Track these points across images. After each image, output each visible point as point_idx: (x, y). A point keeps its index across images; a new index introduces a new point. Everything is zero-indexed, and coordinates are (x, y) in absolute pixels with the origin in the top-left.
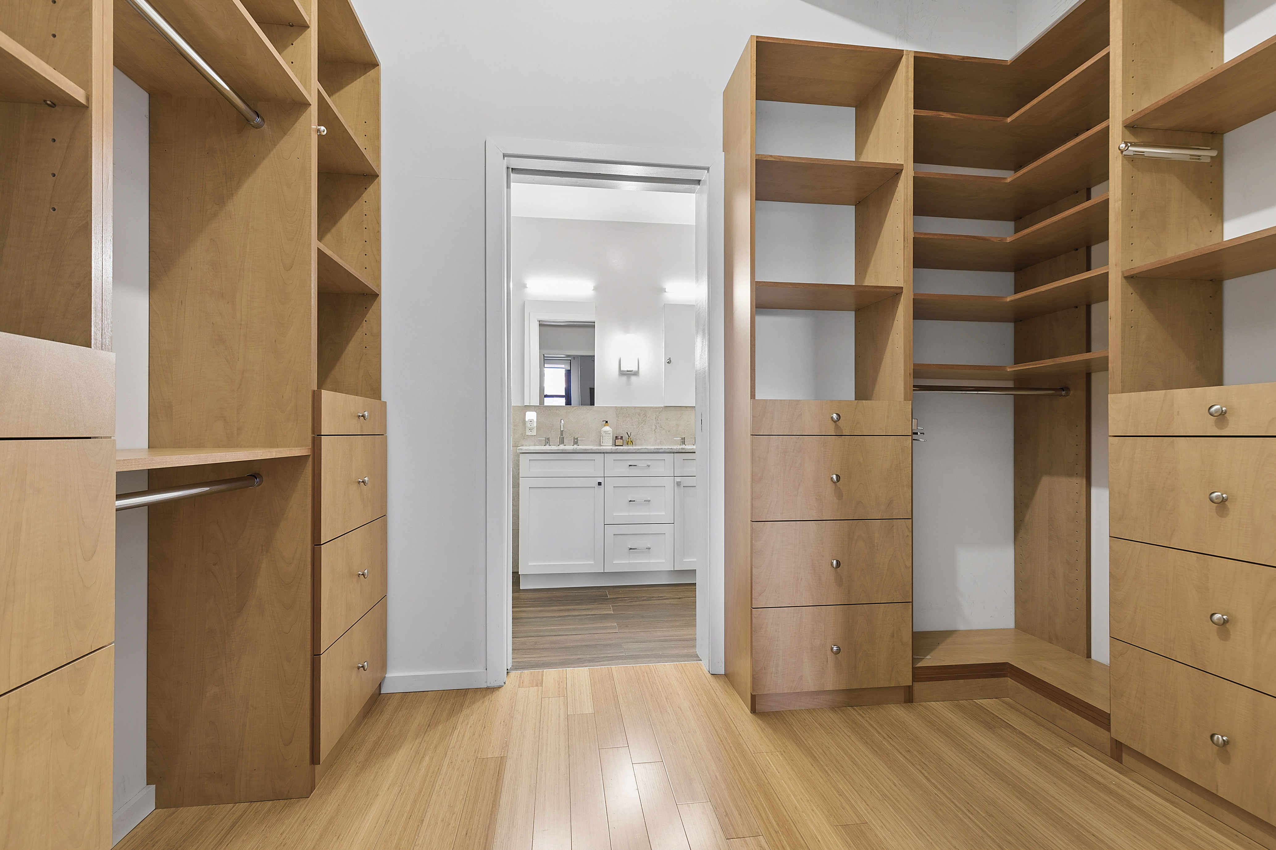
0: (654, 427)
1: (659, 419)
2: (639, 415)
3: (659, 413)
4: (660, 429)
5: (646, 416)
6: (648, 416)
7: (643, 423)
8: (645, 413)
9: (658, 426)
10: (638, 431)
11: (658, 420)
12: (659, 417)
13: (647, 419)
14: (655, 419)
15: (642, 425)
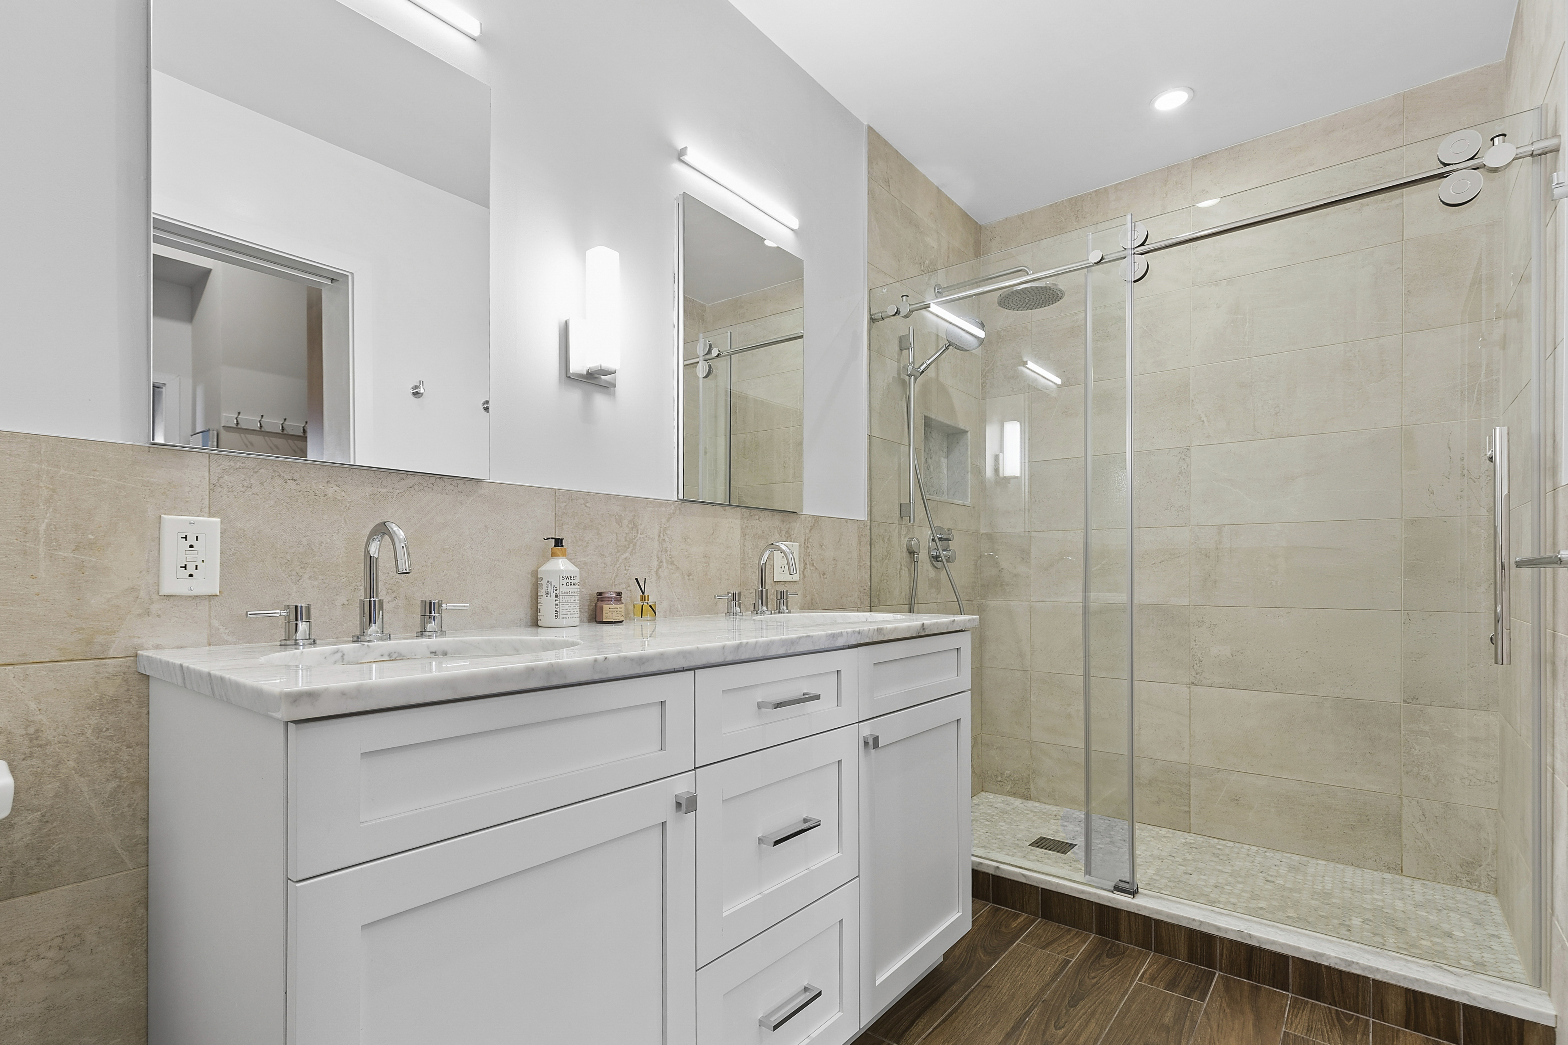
0: (655, 563)
1: (667, 539)
2: (619, 521)
3: (668, 521)
4: (670, 567)
5: (636, 526)
6: (643, 526)
7: (630, 549)
8: (634, 516)
9: (664, 561)
10: (617, 576)
11: (664, 540)
12: (668, 532)
13: (639, 536)
14: (657, 538)
15: (627, 554)
